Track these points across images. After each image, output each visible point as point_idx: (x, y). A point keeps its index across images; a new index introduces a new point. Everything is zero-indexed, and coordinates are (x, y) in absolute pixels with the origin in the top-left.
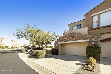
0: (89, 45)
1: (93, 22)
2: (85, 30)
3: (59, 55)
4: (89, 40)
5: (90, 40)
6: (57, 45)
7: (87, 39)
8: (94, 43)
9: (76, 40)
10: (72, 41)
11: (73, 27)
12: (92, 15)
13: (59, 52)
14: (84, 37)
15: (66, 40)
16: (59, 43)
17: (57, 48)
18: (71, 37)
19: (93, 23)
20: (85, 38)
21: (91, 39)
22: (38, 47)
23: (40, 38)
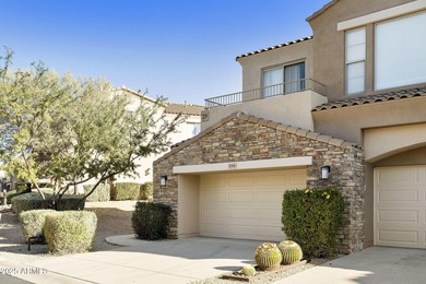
0: (309, 183)
1: (349, 60)
2: (299, 107)
3: (174, 237)
4: (307, 161)
5: (314, 158)
6: (163, 182)
7: (301, 154)
8: (330, 177)
9: (256, 155)
10: (240, 159)
11: (264, 71)
12: (341, 26)
13: (175, 219)
14: (292, 143)
15: (210, 157)
16: (177, 169)
17: (166, 201)
18: (236, 139)
19: (346, 66)
20: (296, 150)
21: (320, 153)
22: (50, 191)
23: (69, 131)
